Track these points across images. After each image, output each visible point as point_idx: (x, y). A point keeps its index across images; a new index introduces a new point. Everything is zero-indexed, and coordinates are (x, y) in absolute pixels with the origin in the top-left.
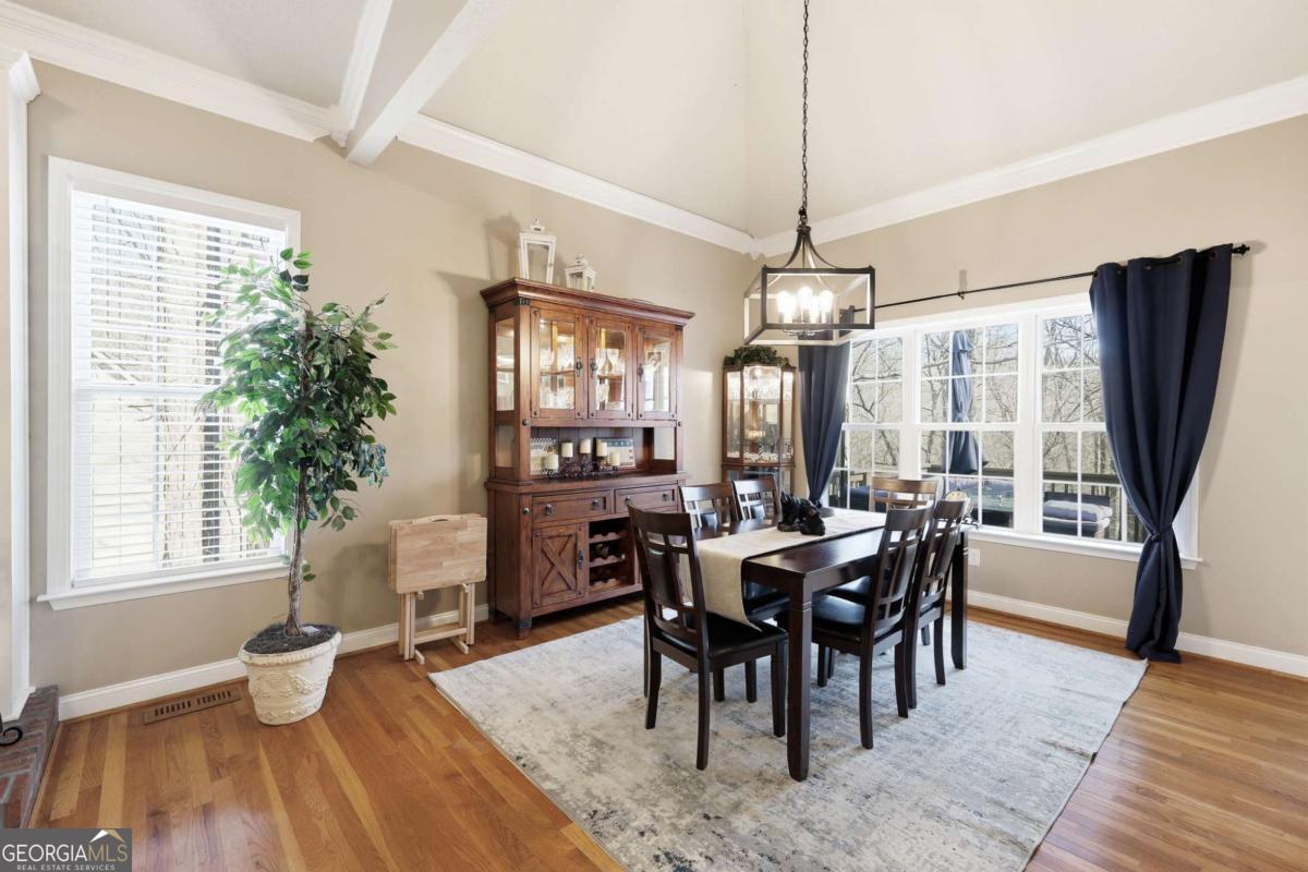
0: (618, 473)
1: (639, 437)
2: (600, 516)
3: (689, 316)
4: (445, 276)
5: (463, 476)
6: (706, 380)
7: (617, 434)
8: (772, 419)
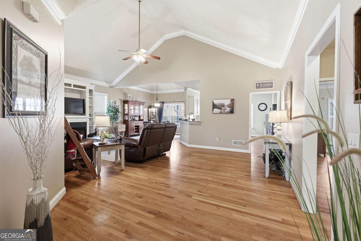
0: (136, 121)
1: (138, 117)
2: (136, 125)
3: (145, 103)
4: (120, 99)
5: (121, 121)
6: (146, 109)
7: (136, 116)
8: (155, 114)
